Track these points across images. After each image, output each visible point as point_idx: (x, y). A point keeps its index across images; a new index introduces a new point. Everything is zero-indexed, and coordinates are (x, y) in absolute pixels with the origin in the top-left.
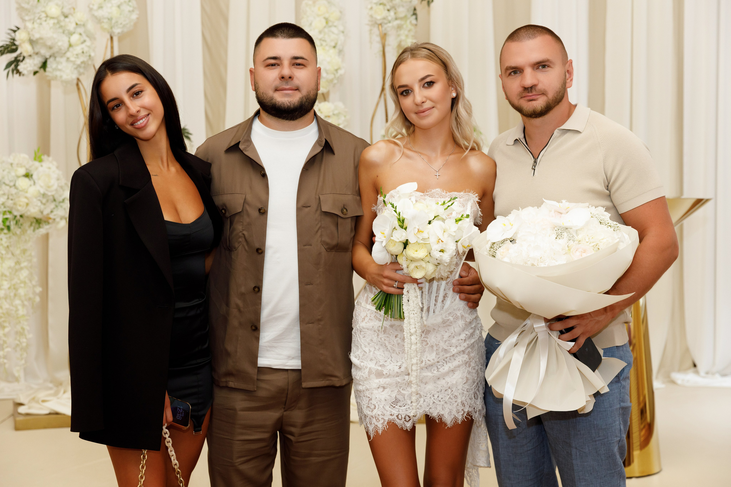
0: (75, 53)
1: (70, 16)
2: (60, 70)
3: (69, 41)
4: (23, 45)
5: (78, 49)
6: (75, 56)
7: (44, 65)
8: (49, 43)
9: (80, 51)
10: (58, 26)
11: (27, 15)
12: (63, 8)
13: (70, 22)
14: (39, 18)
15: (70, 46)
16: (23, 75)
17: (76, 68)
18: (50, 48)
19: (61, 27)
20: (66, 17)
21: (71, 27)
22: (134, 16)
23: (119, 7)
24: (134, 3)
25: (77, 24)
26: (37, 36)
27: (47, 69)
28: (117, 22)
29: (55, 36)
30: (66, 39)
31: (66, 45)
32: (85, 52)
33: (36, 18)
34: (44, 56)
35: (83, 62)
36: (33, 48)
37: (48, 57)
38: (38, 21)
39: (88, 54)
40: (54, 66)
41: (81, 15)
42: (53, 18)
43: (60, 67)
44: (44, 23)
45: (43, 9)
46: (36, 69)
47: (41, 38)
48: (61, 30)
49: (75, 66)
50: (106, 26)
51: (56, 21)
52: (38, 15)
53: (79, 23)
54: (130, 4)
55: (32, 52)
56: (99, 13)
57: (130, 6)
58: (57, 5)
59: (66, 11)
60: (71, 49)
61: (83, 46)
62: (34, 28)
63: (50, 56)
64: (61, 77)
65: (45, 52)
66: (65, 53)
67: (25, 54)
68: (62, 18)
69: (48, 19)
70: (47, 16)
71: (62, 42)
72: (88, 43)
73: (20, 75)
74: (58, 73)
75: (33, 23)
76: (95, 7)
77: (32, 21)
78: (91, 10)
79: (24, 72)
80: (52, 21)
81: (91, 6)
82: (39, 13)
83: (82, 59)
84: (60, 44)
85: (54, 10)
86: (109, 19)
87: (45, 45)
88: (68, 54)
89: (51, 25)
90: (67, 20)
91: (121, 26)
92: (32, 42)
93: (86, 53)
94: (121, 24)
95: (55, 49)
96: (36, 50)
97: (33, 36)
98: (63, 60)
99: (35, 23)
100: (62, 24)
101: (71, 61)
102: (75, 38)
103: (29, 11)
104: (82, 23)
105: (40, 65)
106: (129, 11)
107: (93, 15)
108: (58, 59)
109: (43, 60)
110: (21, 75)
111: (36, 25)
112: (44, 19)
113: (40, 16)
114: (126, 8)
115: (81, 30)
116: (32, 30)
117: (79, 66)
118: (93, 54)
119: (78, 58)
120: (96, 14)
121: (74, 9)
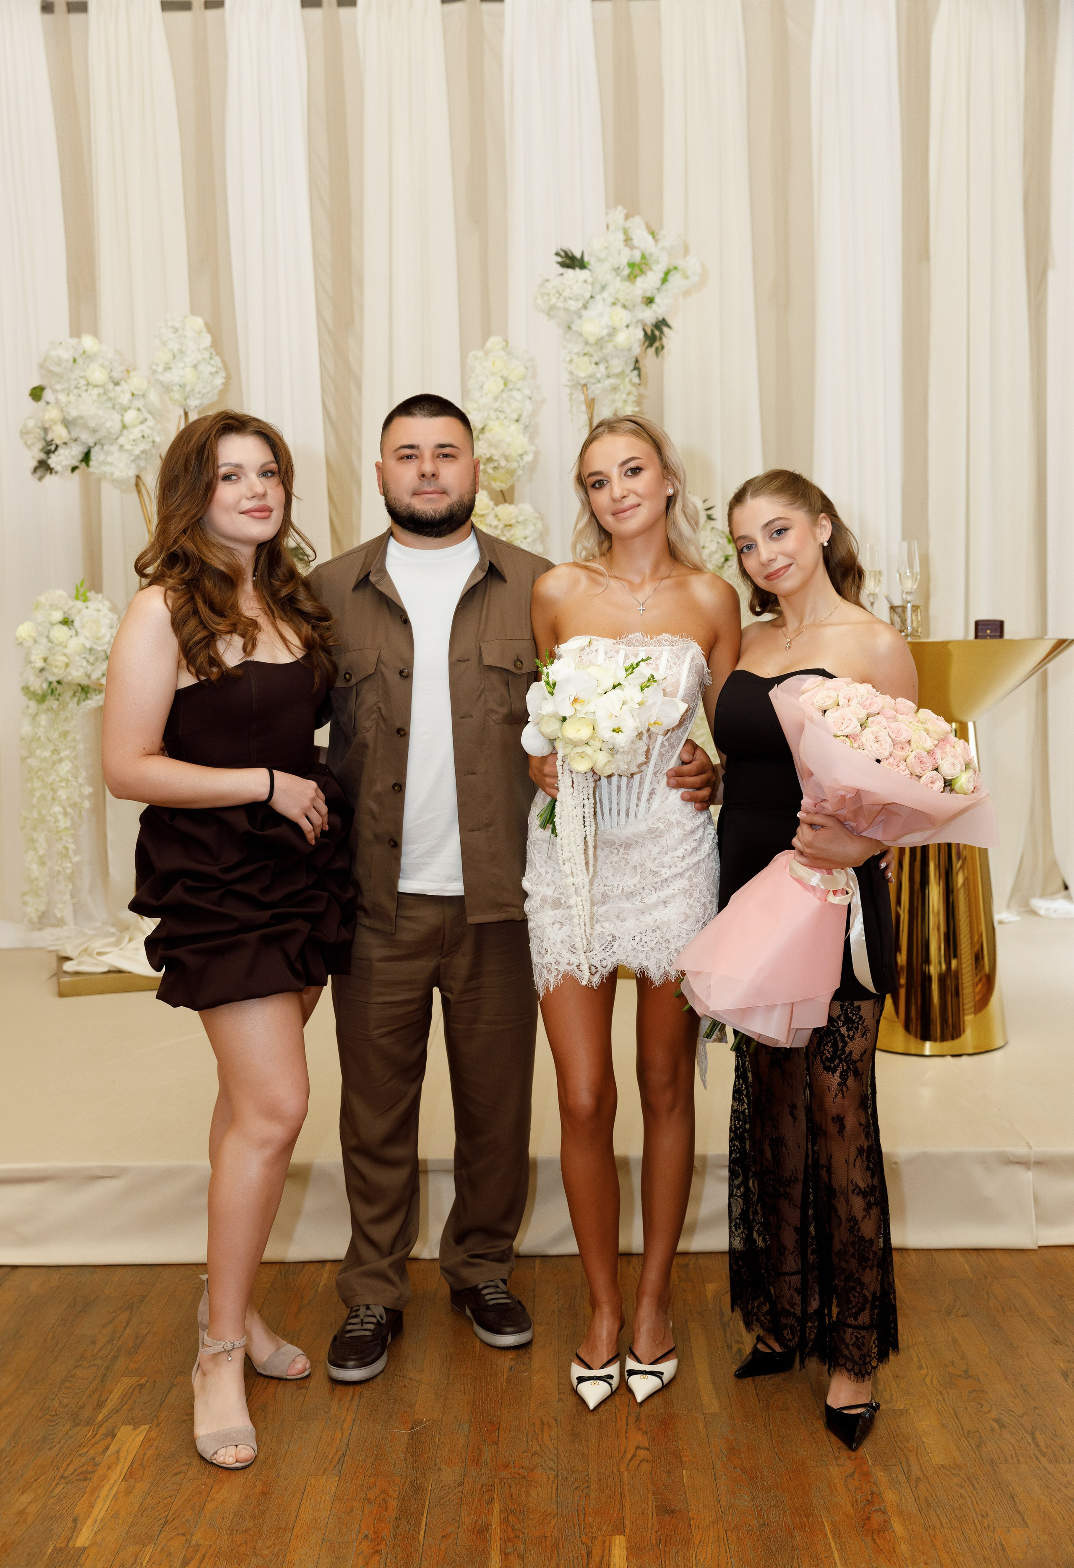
0: (132, 437)
1: (123, 383)
2: (110, 464)
3: (122, 421)
4: (54, 428)
5: (136, 432)
6: (132, 442)
7: (86, 458)
8: (92, 424)
9: (140, 435)
10: (105, 398)
11: (59, 382)
12: (111, 371)
13: (122, 391)
14: (76, 387)
15: (124, 427)
16: (56, 473)
17: (134, 461)
18: (94, 431)
19: (110, 399)
20: (117, 384)
21: (125, 399)
22: (219, 381)
23: (195, 367)
24: (217, 360)
25: (133, 395)
26: (74, 413)
27: (91, 463)
28: (193, 390)
29: (101, 413)
30: (117, 417)
31: (118, 426)
32: (146, 436)
33: (73, 387)
34: (86, 443)
35: (143, 452)
36: (69, 432)
37: (91, 445)
38: (76, 391)
39: (151, 439)
40: (101, 458)
41: (137, 382)
42: (96, 386)
43: (109, 459)
44: (84, 395)
45: (82, 374)
46: (75, 463)
47: (81, 417)
48: (109, 405)
49: (132, 458)
50: (177, 396)
51: (101, 391)
52: (74, 383)
53: (136, 392)
54: (212, 362)
55: (68, 438)
56: (167, 377)
57: (213, 366)
58: (102, 366)
59: (116, 375)
60: (125, 432)
61: (143, 427)
62: (69, 402)
63: (95, 444)
64: (112, 474)
65: (87, 438)
66: (117, 439)
67: (58, 441)
68: (111, 386)
69: (90, 387)
70: (88, 384)
71: (112, 422)
72: (151, 422)
73: (51, 473)
74: (107, 469)
75: (68, 394)
76: (160, 369)
77: (66, 392)
78: (154, 372)
79: (58, 468)
80: (95, 392)
81: (154, 367)
82: (76, 379)
83: (143, 446)
84: (108, 424)
85: (98, 375)
86: (181, 386)
87: (85, 427)
88: (122, 440)
89: (95, 397)
90: (118, 388)
91: (199, 396)
92: (67, 423)
93: (148, 437)
94: (200, 392)
95: (102, 433)
96: (74, 435)
97: (69, 414)
98: (114, 448)
99: (71, 395)
100: (111, 395)
101: (127, 450)
102: (131, 416)
103: (62, 377)
104: (141, 393)
105: (80, 457)
106: (211, 373)
107: (158, 380)
108: (105, 447)
109: (86, 450)
110: (53, 472)
111: (72, 398)
112: (84, 388)
113: (79, 383)
114: (206, 369)
115: (139, 403)
116: (66, 406)
117: (137, 458)
118: (158, 440)
119: (136, 445)
120: (162, 378)
121: (128, 371)
